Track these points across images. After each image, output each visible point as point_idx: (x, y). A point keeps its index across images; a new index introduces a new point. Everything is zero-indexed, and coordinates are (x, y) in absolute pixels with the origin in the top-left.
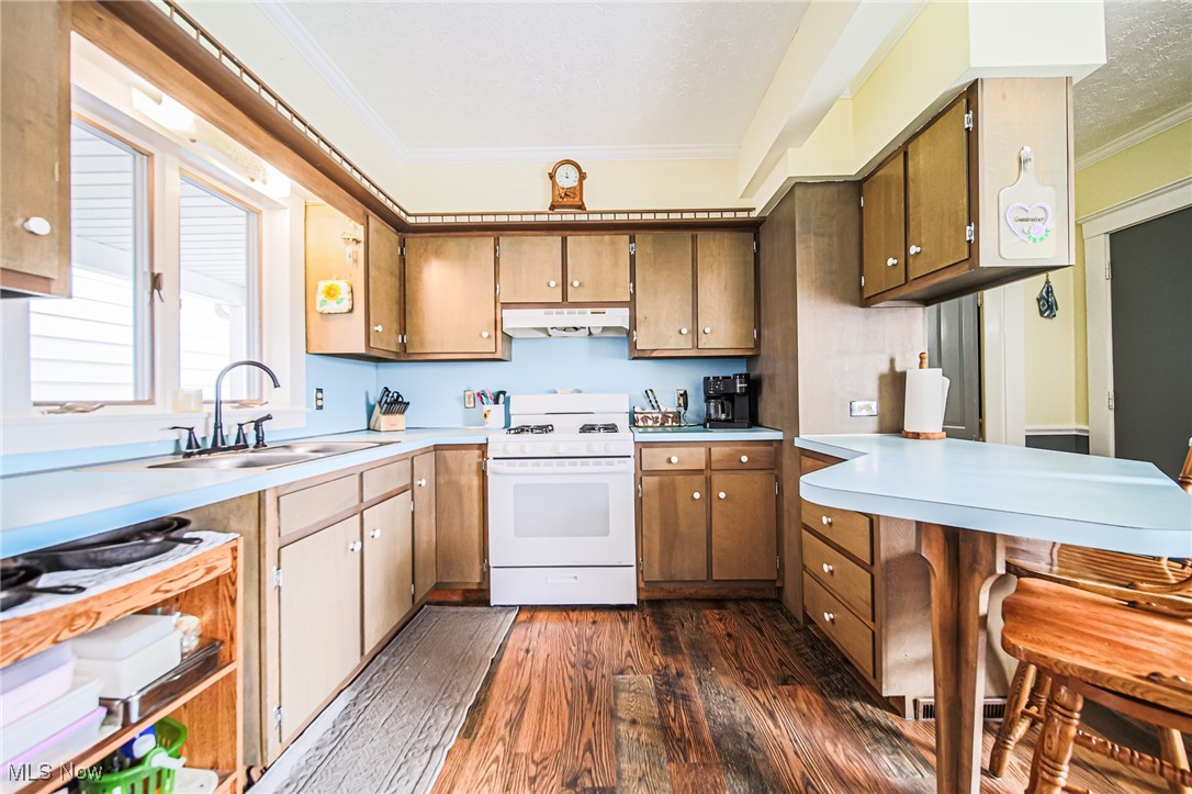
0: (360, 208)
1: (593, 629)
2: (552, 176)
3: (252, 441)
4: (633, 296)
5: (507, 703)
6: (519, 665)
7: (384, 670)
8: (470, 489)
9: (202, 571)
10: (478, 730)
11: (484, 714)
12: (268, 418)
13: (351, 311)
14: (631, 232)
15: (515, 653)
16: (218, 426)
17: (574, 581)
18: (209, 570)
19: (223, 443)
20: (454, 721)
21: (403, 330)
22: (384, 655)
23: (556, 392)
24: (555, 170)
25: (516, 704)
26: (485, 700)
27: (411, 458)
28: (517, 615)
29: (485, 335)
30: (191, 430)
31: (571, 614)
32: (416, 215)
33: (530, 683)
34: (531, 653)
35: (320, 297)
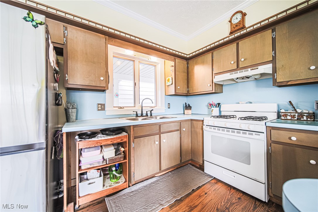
0: (173, 57)
1: (237, 201)
2: (230, 21)
3: (149, 115)
4: (274, 58)
5: (187, 206)
6: (200, 196)
7: (168, 176)
8: (199, 134)
9: (120, 140)
10: (174, 208)
11: (179, 205)
12: (152, 110)
13: (172, 84)
14: (273, 28)
15: (202, 191)
16: (142, 112)
17: (234, 177)
18: (122, 140)
19: (143, 115)
20: (171, 201)
21: (188, 87)
22: (171, 173)
23: (251, 103)
24: (231, 19)
25: (189, 209)
26: (182, 200)
27: (181, 122)
28: (212, 180)
29: (209, 85)
30: (137, 112)
31: (232, 189)
32: (189, 54)
33: (198, 205)
34: (206, 195)
35: (167, 82)
